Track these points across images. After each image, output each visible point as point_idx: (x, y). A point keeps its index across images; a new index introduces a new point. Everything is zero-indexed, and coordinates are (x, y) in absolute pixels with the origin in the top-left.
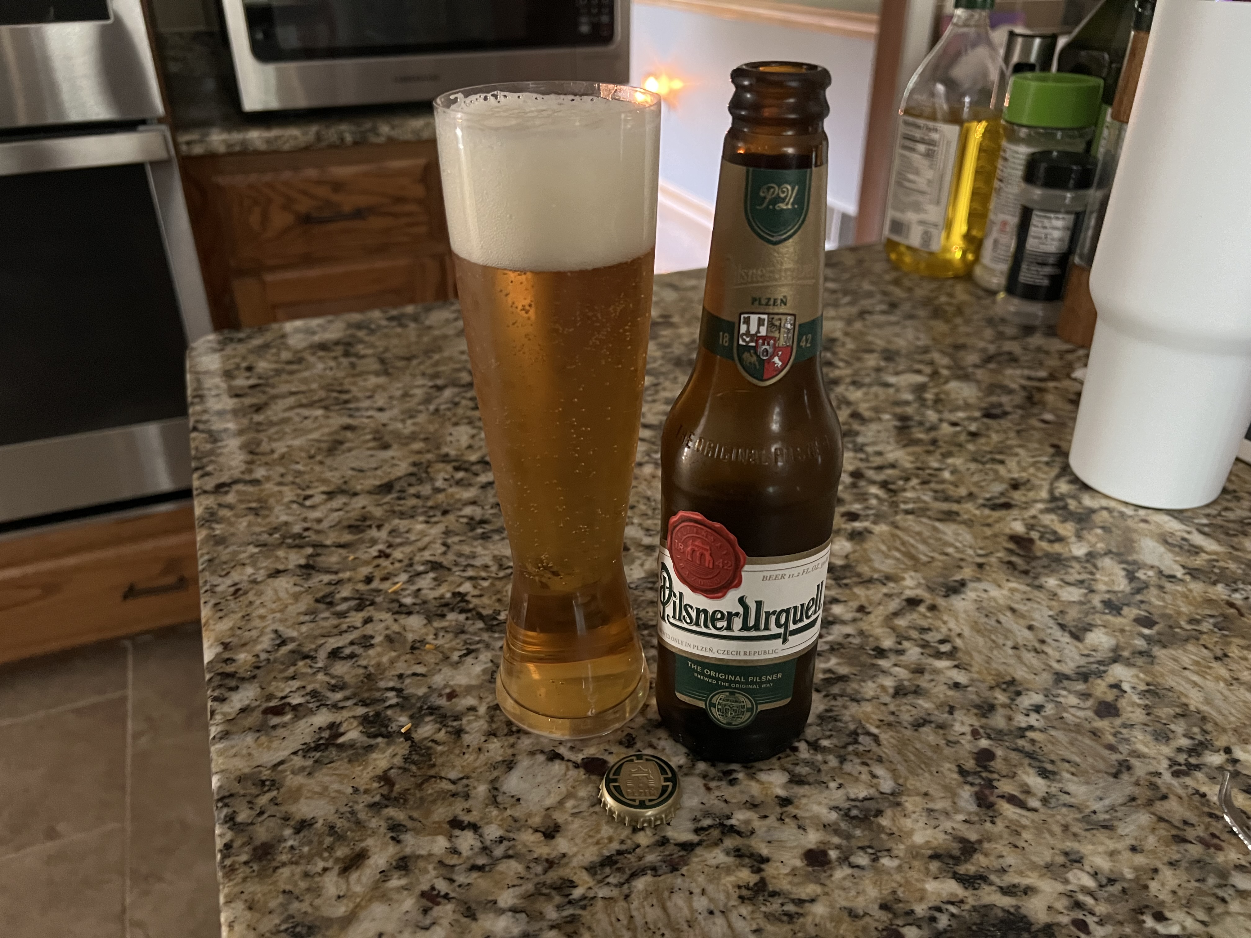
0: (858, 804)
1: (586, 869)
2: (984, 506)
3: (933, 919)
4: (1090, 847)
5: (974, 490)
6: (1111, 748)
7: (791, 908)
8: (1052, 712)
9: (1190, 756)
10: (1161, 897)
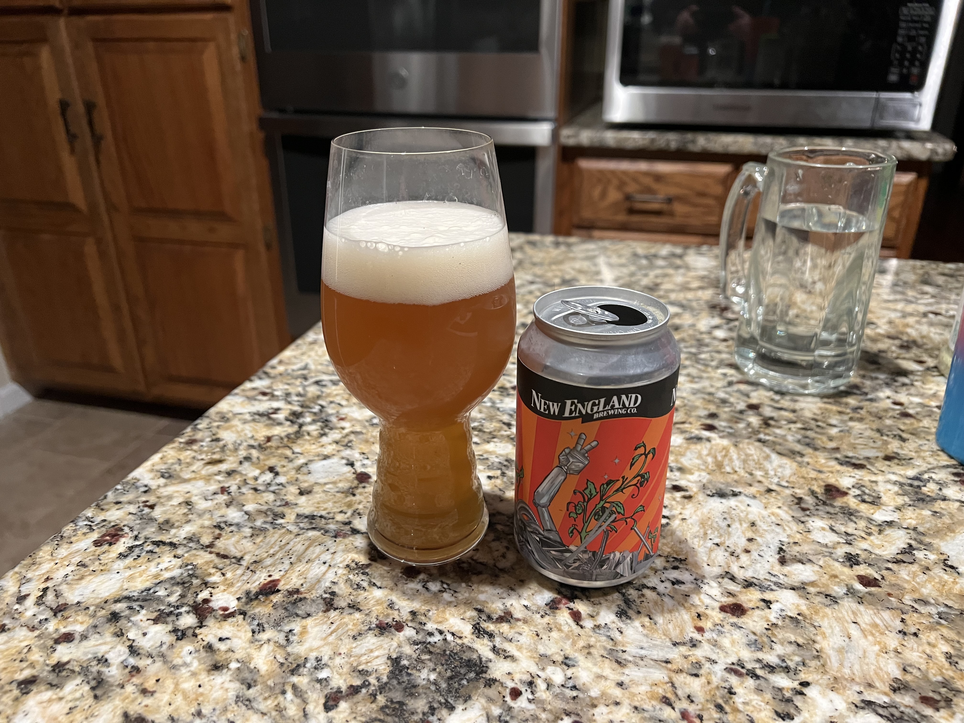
0: (473, 562)
1: (298, 515)
2: (837, 459)
3: (431, 634)
4: (590, 665)
5: (844, 446)
6: (700, 630)
7: (365, 584)
8: (687, 589)
9: (763, 668)
10: (596, 717)
